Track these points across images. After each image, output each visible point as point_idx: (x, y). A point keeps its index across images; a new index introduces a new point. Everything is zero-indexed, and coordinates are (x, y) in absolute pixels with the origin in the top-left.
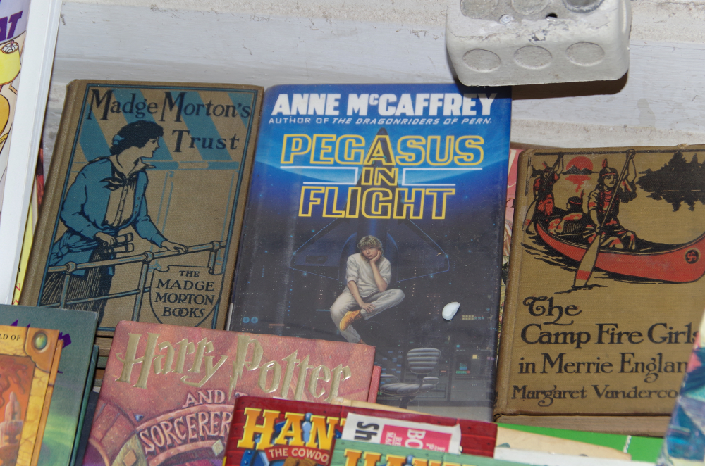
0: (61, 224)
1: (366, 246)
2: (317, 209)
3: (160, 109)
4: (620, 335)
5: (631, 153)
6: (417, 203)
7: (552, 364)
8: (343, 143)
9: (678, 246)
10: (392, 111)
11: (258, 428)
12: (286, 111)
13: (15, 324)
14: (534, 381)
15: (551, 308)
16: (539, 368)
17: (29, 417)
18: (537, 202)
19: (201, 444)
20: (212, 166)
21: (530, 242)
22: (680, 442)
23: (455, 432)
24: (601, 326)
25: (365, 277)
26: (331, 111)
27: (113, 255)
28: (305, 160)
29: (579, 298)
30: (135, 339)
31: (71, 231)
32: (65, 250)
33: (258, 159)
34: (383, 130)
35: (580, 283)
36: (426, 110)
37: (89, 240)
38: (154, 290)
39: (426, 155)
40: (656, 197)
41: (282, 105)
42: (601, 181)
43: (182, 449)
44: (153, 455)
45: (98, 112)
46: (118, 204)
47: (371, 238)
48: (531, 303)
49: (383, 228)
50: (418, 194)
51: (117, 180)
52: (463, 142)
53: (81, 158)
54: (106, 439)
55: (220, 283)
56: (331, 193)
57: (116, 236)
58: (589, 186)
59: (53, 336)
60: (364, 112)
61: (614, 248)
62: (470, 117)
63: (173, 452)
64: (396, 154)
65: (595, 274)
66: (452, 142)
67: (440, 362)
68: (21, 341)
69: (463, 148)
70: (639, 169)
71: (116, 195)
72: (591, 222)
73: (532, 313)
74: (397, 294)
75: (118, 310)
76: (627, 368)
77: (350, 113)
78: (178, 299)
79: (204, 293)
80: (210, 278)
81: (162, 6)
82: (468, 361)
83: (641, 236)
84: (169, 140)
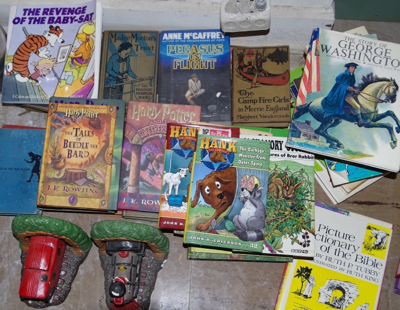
0: (107, 73)
1: (193, 77)
2: (179, 67)
3: (131, 38)
4: (265, 100)
5: (264, 48)
6: (206, 64)
7: (248, 109)
8: (184, 47)
9: (279, 75)
10: (196, 38)
11: (175, 131)
12: (167, 39)
13: (102, 105)
14: (243, 114)
15: (246, 93)
16: (244, 110)
17: (111, 131)
18: (239, 63)
19: (156, 135)
20: (147, 55)
21: (238, 75)
22: (293, 133)
23: (230, 131)
24: (260, 98)
25: (194, 86)
26: (179, 38)
27: (123, 82)
28: (173, 53)
29: (253, 90)
30: (134, 106)
31: (110, 75)
32: (109, 81)
33: (160, 53)
34: (195, 43)
35: (253, 86)
36: (206, 37)
37: (115, 78)
38: (135, 91)
39: (207, 50)
40: (272, 61)
41: (165, 36)
42: (256, 57)
43: (151, 136)
44: (143, 138)
45: (113, 40)
46: (122, 67)
47: (194, 75)
48: (240, 92)
49: (198, 72)
50: (206, 62)
51: (121, 60)
52: (217, 46)
53: (110, 54)
54: (130, 135)
55: (153, 89)
56: (182, 62)
57: (123, 76)
58: (253, 58)
59: (115, 108)
60: (189, 38)
61: (262, 76)
62: (219, 39)
63: (148, 138)
64: (199, 50)
65: (257, 83)
66: (214, 46)
67: (217, 109)
68: (106, 109)
69: (217, 48)
70: (267, 53)
71: (121, 64)
72: (255, 69)
73: (240, 94)
74: (203, 91)
75: (126, 97)
76: (268, 109)
77: (185, 38)
78: (142, 94)
79: (149, 92)
80: (151, 87)
81: (132, 9)
82: (224, 108)
83: (269, 72)
84: (134, 48)
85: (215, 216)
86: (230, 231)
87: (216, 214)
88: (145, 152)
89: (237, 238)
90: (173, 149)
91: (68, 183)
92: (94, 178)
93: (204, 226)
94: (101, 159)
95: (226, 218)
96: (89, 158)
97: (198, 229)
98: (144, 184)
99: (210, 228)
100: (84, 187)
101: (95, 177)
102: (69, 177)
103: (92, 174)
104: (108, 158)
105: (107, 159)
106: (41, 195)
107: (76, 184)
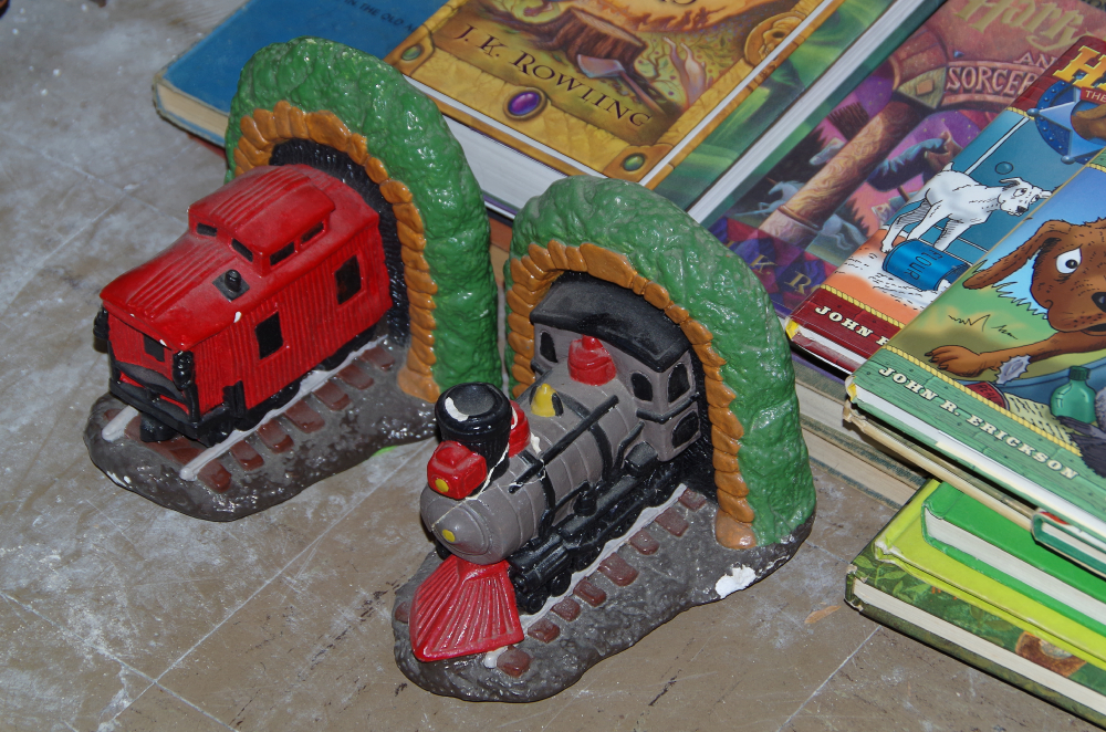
11: (1087, 68)
44: (954, 92)
54: (909, 61)
63: (977, 97)
85: (1034, 350)
86: (1063, 421)
87: (1046, 346)
88: (929, 135)
89: (1075, 451)
90: (1036, 116)
91: (550, 50)
92: (658, 75)
93: (967, 359)
94: (730, 34)
95: (1076, 374)
96: (688, 14)
97: (939, 359)
98: (844, 230)
99: (987, 376)
100: (597, 85)
101: (665, 74)
102: (565, 35)
103: (661, 62)
104: (758, 42)
105: (752, 43)
106: (421, 40)
107: (575, 64)
